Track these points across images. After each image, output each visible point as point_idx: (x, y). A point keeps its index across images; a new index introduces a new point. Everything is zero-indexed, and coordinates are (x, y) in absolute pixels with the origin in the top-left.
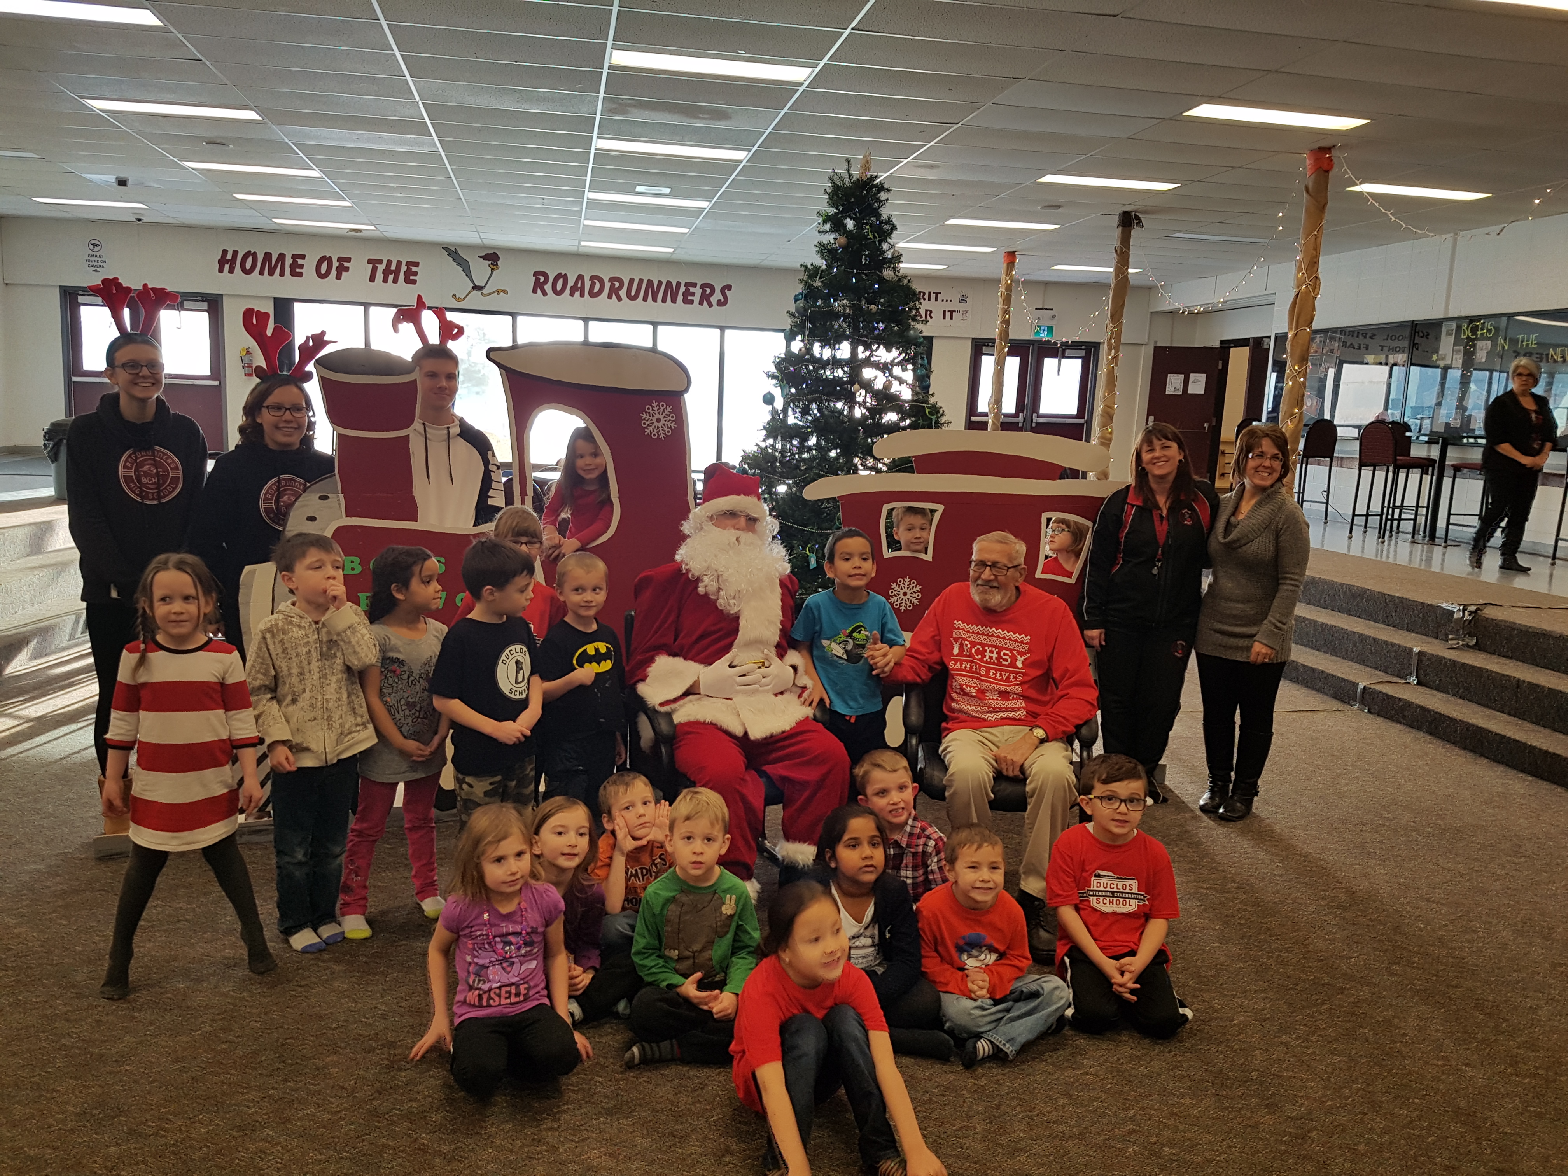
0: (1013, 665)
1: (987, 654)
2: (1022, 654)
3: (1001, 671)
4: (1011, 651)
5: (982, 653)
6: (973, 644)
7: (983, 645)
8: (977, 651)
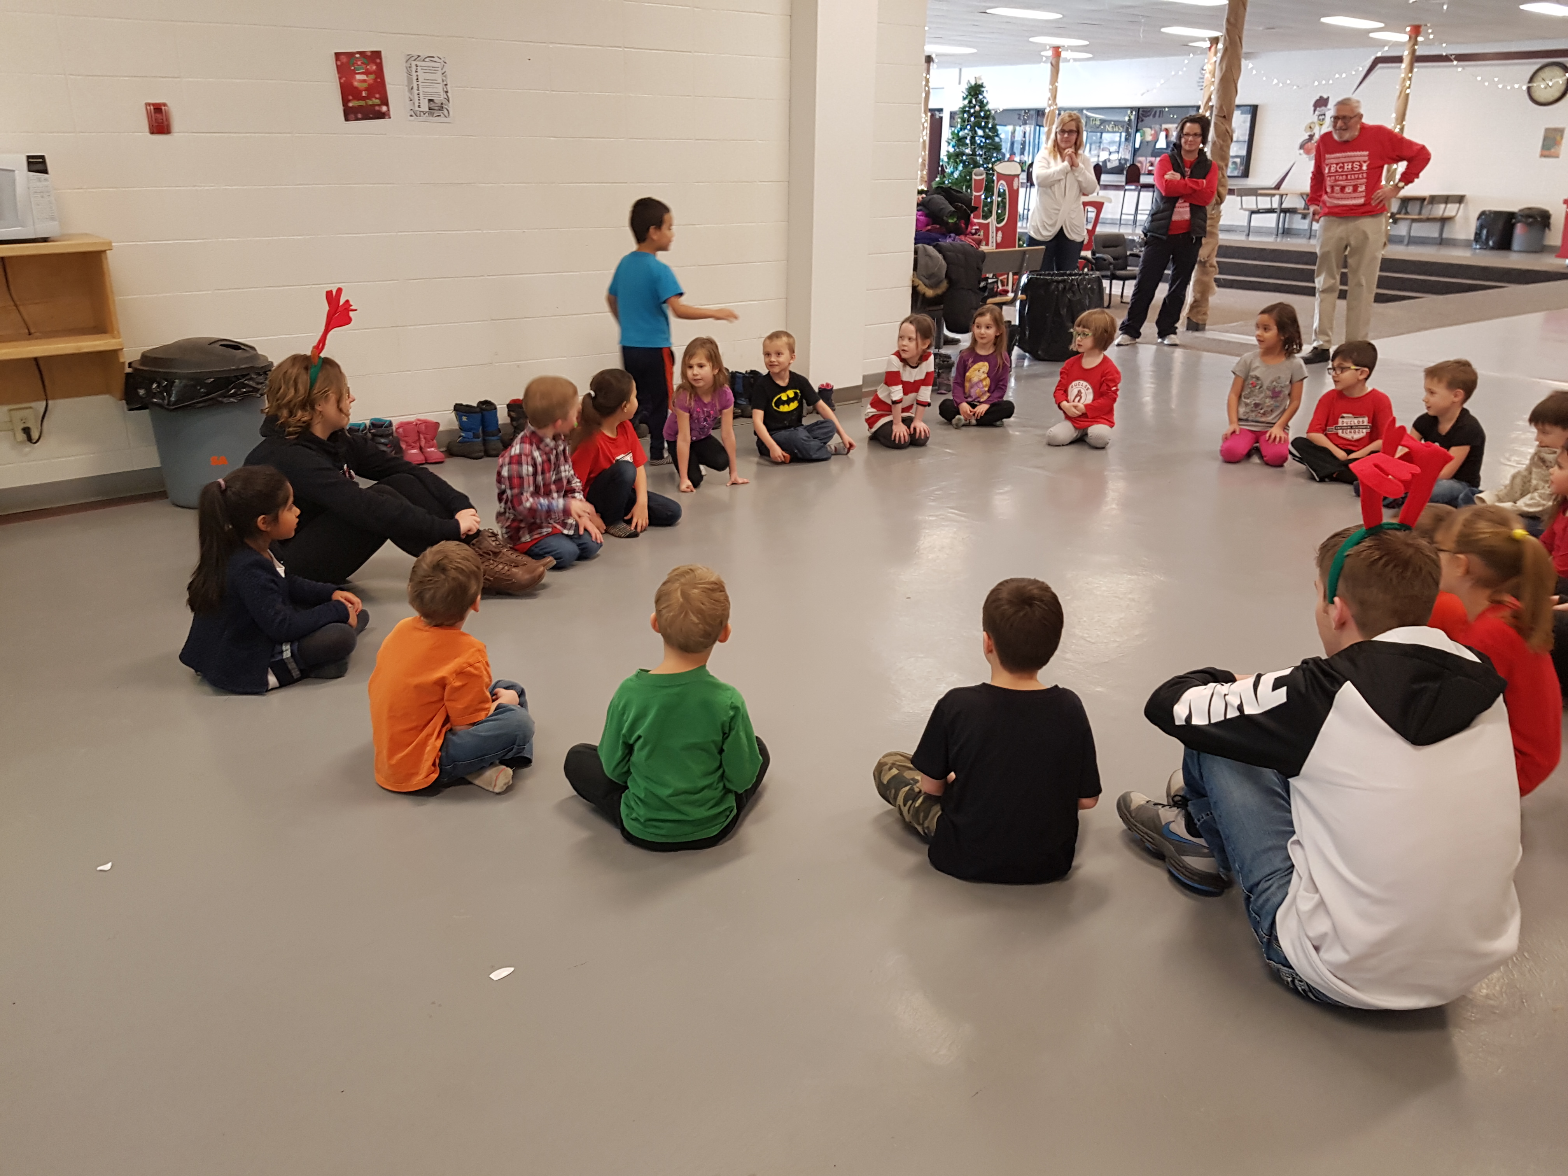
0: (1361, 169)
1: (1346, 167)
2: (1365, 162)
3: (1354, 174)
4: (1359, 162)
5: (1343, 167)
6: (1337, 164)
7: (1343, 163)
8: (1340, 168)
